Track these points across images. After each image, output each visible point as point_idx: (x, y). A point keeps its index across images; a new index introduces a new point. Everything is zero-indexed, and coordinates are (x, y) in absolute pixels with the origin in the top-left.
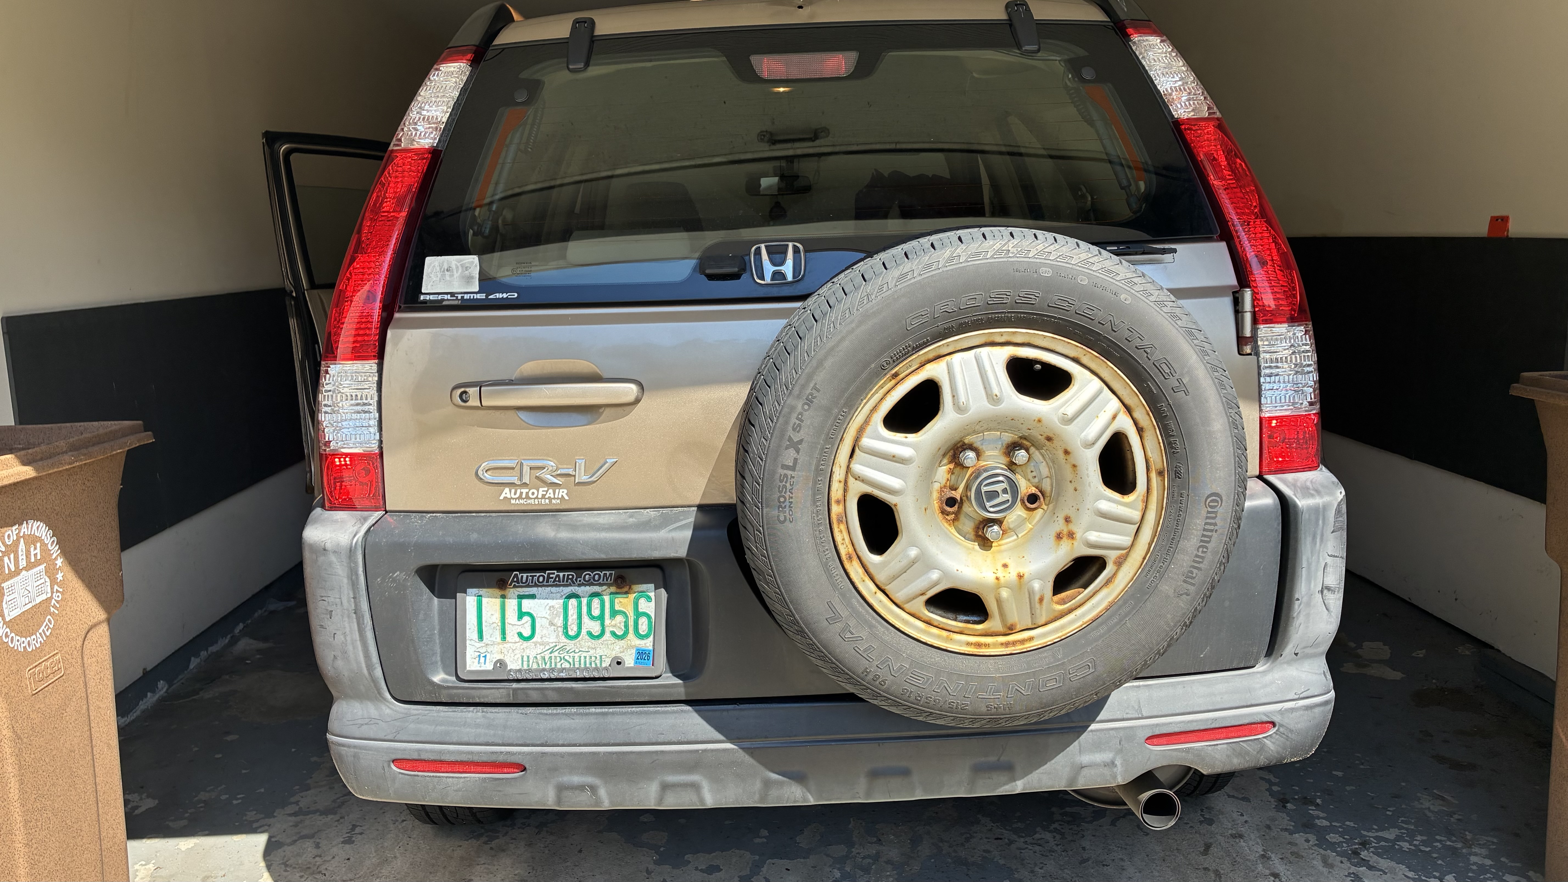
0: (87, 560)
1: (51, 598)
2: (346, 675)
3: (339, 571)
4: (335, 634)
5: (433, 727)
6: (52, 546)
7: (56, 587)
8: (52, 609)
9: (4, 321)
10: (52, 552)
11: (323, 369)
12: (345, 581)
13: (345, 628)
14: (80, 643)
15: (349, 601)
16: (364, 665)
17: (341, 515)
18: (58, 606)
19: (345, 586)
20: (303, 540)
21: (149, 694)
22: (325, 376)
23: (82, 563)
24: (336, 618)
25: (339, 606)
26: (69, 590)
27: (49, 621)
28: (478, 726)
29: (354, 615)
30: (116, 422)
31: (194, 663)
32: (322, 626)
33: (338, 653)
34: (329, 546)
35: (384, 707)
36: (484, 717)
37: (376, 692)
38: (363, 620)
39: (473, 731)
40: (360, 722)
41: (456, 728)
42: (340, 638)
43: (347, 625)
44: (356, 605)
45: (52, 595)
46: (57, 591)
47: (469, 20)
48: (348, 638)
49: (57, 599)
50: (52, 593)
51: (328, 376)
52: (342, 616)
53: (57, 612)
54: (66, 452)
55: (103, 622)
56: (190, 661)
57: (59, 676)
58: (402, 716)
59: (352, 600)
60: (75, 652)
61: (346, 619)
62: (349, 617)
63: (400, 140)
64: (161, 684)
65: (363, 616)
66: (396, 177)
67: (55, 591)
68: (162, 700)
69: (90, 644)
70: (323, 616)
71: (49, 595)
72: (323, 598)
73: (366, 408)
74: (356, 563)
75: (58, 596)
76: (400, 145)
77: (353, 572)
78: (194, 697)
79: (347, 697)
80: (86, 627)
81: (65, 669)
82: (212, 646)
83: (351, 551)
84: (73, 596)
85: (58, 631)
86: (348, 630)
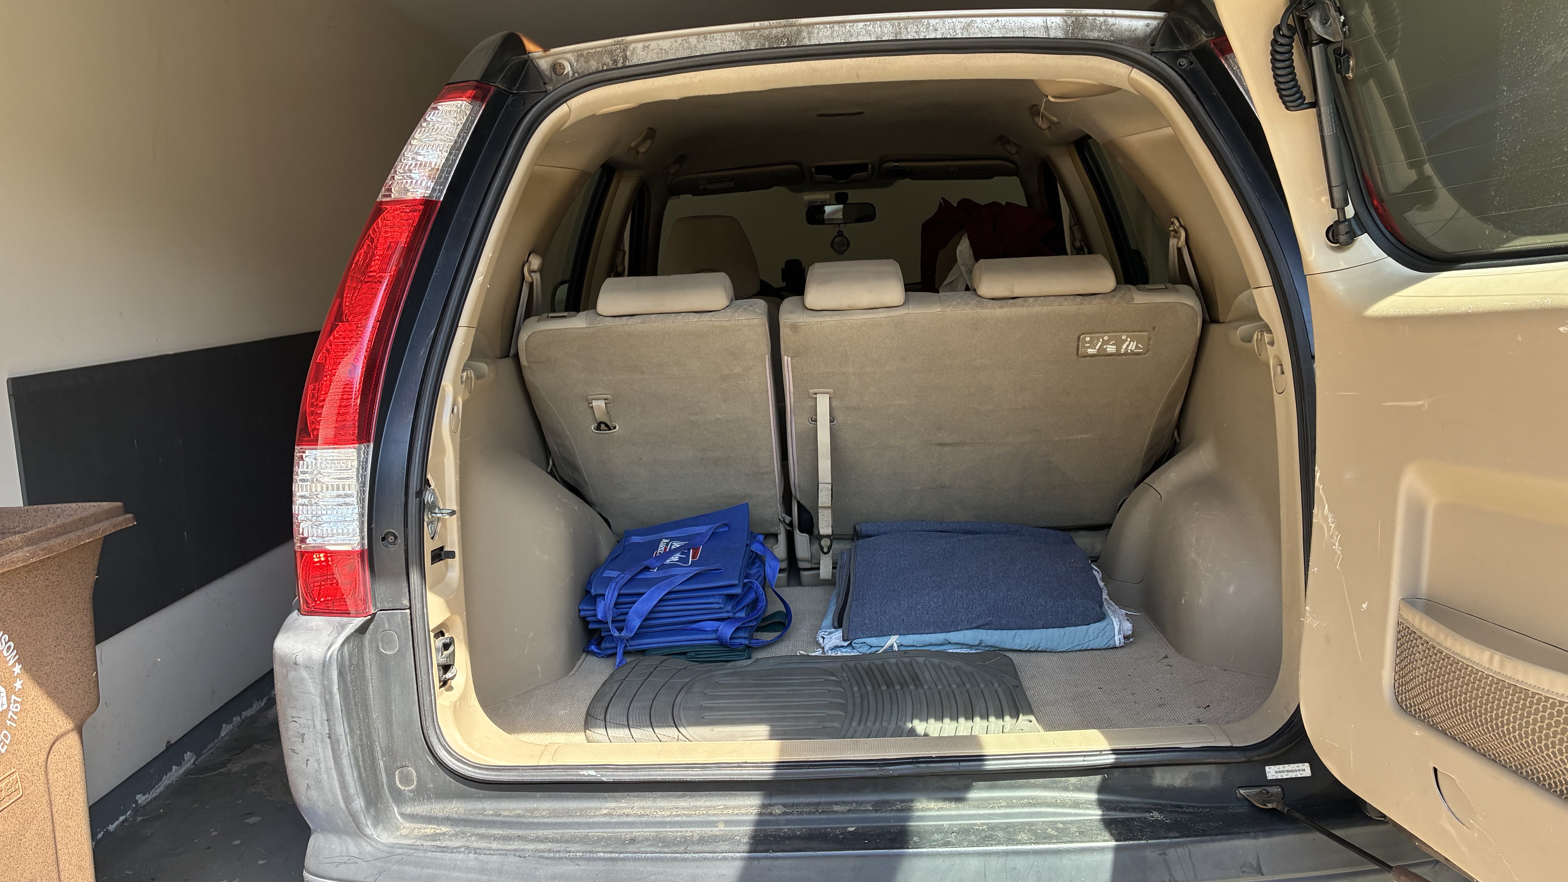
0: (53, 663)
1: (8, 709)
2: (321, 807)
3: (312, 688)
4: (308, 760)
5: (419, 869)
6: (7, 652)
7: (13, 697)
8: (9, 723)
9: (10, 382)
10: (8, 659)
11: (297, 454)
12: (318, 700)
13: (318, 754)
14: (43, 757)
15: (322, 724)
16: (340, 797)
17: (317, 621)
18: (16, 718)
19: (318, 706)
20: (274, 651)
21: (174, 767)
22: (298, 463)
23: (46, 668)
24: (309, 741)
25: (311, 730)
26: (30, 698)
27: (5, 736)
28: (469, 870)
29: (328, 740)
30: (95, 504)
31: (226, 730)
32: (293, 751)
33: (312, 782)
34: (300, 659)
35: (364, 844)
36: (476, 859)
37: (355, 827)
38: (339, 745)
39: (464, 876)
40: (338, 860)
41: (445, 872)
42: (313, 764)
43: (320, 751)
44: (330, 729)
45: (9, 706)
46: (15, 702)
47: (471, 53)
48: (322, 766)
49: (14, 710)
50: (9, 704)
51: (301, 462)
52: (316, 741)
53: (14, 725)
54: (22, 547)
55: (68, 732)
56: (221, 727)
57: (16, 798)
58: (384, 855)
59: (326, 722)
60: (37, 768)
61: (320, 744)
62: (323, 741)
63: (390, 190)
64: (188, 755)
65: (338, 741)
66: (386, 232)
67: (12, 701)
68: (188, 773)
69: (57, 757)
70: (294, 739)
71: (5, 707)
72: (295, 719)
73: (348, 500)
74: (330, 679)
75: (17, 707)
76: (390, 196)
77: (326, 691)
78: (221, 770)
79: (324, 830)
80: (51, 738)
81: (24, 789)
82: (245, 710)
83: (325, 666)
84: (35, 706)
85: (15, 747)
86: (322, 755)
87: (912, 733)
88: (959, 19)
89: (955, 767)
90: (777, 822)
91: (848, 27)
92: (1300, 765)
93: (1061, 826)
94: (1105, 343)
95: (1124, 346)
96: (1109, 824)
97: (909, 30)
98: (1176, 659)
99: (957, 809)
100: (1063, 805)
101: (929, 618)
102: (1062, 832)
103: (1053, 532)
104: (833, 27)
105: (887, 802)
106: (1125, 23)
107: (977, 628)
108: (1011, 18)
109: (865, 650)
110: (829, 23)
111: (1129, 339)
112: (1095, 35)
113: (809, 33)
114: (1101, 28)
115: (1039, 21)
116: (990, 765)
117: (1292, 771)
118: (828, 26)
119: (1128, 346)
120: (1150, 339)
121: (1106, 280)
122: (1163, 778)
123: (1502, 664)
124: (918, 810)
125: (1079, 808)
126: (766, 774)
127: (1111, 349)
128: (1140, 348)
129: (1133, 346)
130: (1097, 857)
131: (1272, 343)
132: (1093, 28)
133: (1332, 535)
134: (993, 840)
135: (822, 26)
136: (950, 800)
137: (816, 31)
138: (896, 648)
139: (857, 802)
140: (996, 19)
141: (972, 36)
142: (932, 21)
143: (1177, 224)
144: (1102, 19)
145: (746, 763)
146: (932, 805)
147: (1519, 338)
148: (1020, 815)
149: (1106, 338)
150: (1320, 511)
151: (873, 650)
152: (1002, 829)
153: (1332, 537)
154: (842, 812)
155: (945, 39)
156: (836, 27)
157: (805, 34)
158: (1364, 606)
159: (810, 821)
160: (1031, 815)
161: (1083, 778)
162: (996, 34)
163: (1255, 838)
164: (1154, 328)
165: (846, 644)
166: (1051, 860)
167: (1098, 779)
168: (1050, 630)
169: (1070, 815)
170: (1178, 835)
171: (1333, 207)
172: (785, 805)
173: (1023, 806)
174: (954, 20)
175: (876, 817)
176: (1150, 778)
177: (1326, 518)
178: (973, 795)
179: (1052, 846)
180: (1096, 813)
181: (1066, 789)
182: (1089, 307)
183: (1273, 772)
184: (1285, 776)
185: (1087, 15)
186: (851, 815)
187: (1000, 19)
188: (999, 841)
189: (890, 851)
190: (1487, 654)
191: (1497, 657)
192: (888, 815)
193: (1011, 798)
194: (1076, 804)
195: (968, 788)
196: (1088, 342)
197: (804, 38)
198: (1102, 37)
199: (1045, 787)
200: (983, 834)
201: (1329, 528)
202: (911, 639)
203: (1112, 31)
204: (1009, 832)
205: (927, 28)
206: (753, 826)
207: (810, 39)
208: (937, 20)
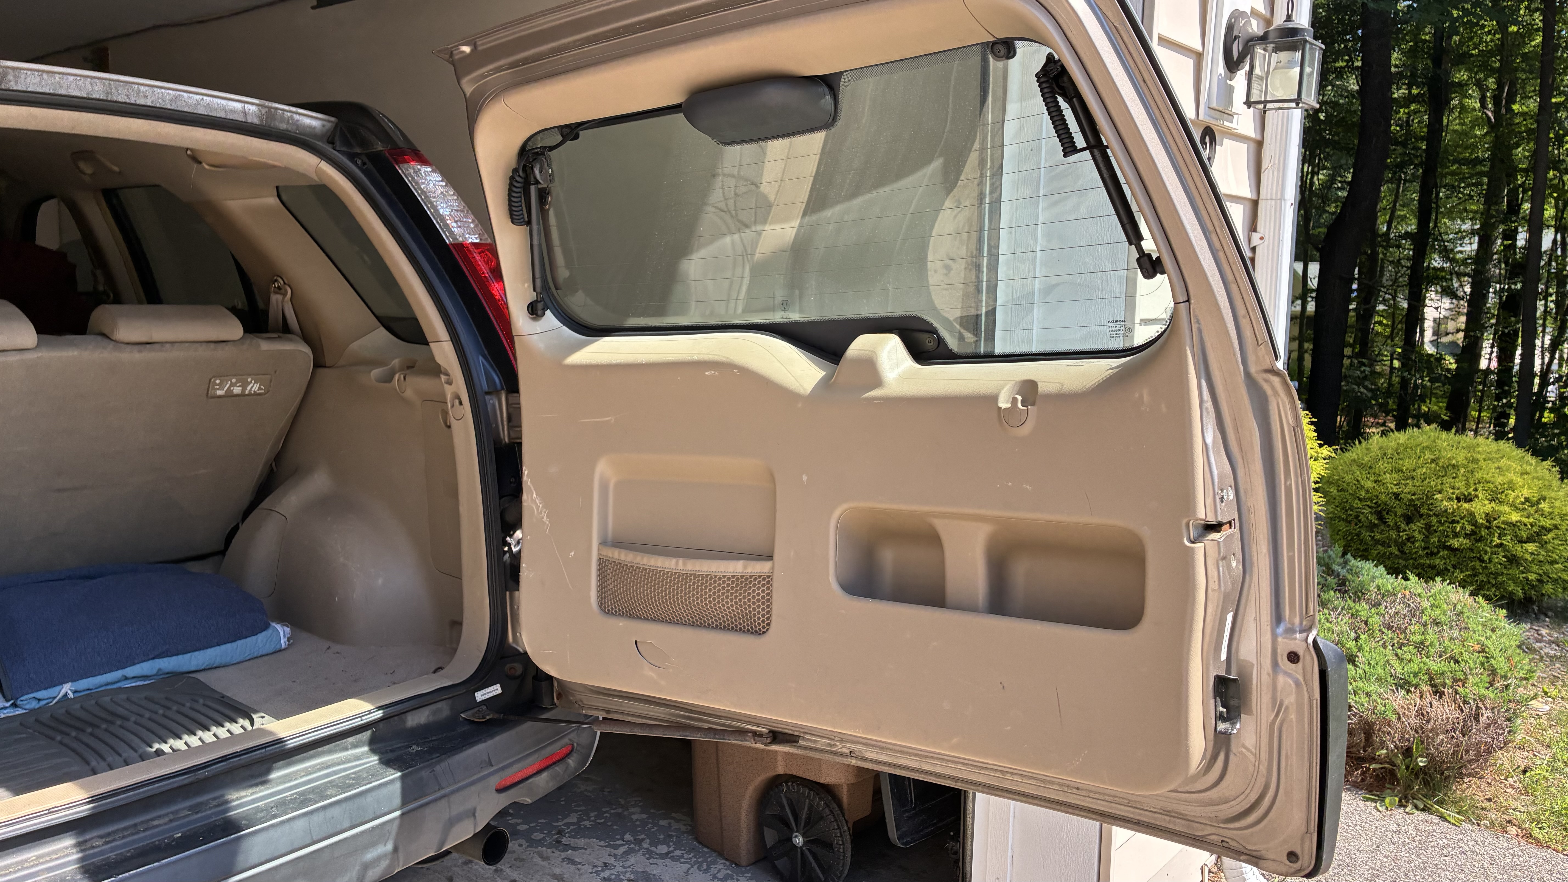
87: (159, 753)
88: (168, 91)
89: (261, 753)
90: (101, 853)
91: (57, 79)
92: (494, 686)
93: (353, 776)
94: (232, 385)
95: (249, 388)
96: (387, 762)
97: (120, 92)
98: (336, 648)
99: (268, 789)
100: (348, 761)
101: (102, 659)
102: (358, 779)
103: (168, 565)
104: (42, 75)
105: (201, 803)
106: (307, 121)
107: (153, 658)
108: (214, 99)
109: (34, 705)
110: (38, 71)
111: (253, 382)
112: (283, 126)
113: (15, 77)
114: (288, 122)
115: (238, 106)
116: (291, 744)
117: (490, 692)
118: (37, 73)
119: (252, 387)
120: (271, 381)
121: (234, 330)
122: (417, 719)
123: (684, 564)
124: (233, 800)
125: (361, 759)
126: (84, 810)
127: (237, 390)
128: (262, 389)
129: (256, 387)
130: (390, 788)
131: (450, 383)
132: (282, 119)
133: (541, 511)
134: (310, 801)
135: (29, 72)
136: (256, 785)
137: (23, 76)
138: (71, 695)
139: (172, 813)
140: (201, 97)
141: (179, 109)
142: (142, 88)
143: (282, 282)
144: (289, 114)
145: (55, 807)
146: (243, 793)
147: (679, 378)
148: (319, 778)
149: (234, 381)
150: (529, 497)
151: (43, 703)
152: (310, 792)
153: (541, 513)
154: (165, 824)
155: (154, 107)
156: (45, 76)
157: (10, 77)
158: (572, 554)
159: (134, 841)
160: (328, 775)
161: (358, 736)
162: (201, 111)
163: (485, 742)
164: (275, 372)
165: (8, 704)
166: (358, 801)
167: (367, 735)
168: (223, 647)
169: (356, 766)
170: (438, 755)
171: (534, 290)
172: (101, 837)
173: (319, 770)
174: (163, 91)
175: (198, 818)
176: (404, 722)
177: (534, 502)
178: (274, 775)
179: (354, 792)
180: (374, 759)
181: (346, 749)
182: (222, 353)
183: (480, 696)
184: (487, 697)
185: (277, 109)
186: (175, 824)
187: (205, 98)
188: (314, 800)
189: (229, 838)
190: (674, 561)
191: (681, 561)
192: (209, 812)
193: (307, 768)
194: (358, 758)
195: (269, 771)
196: (218, 385)
197: (10, 81)
198: (290, 129)
199: (330, 752)
200: (298, 801)
201: (538, 508)
202: (84, 684)
203: (297, 125)
204: (318, 793)
205: (138, 94)
206: (78, 864)
207: (16, 82)
208: (147, 88)
